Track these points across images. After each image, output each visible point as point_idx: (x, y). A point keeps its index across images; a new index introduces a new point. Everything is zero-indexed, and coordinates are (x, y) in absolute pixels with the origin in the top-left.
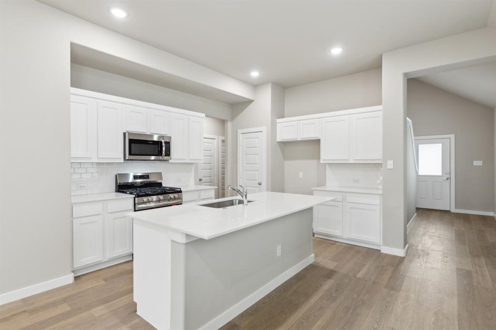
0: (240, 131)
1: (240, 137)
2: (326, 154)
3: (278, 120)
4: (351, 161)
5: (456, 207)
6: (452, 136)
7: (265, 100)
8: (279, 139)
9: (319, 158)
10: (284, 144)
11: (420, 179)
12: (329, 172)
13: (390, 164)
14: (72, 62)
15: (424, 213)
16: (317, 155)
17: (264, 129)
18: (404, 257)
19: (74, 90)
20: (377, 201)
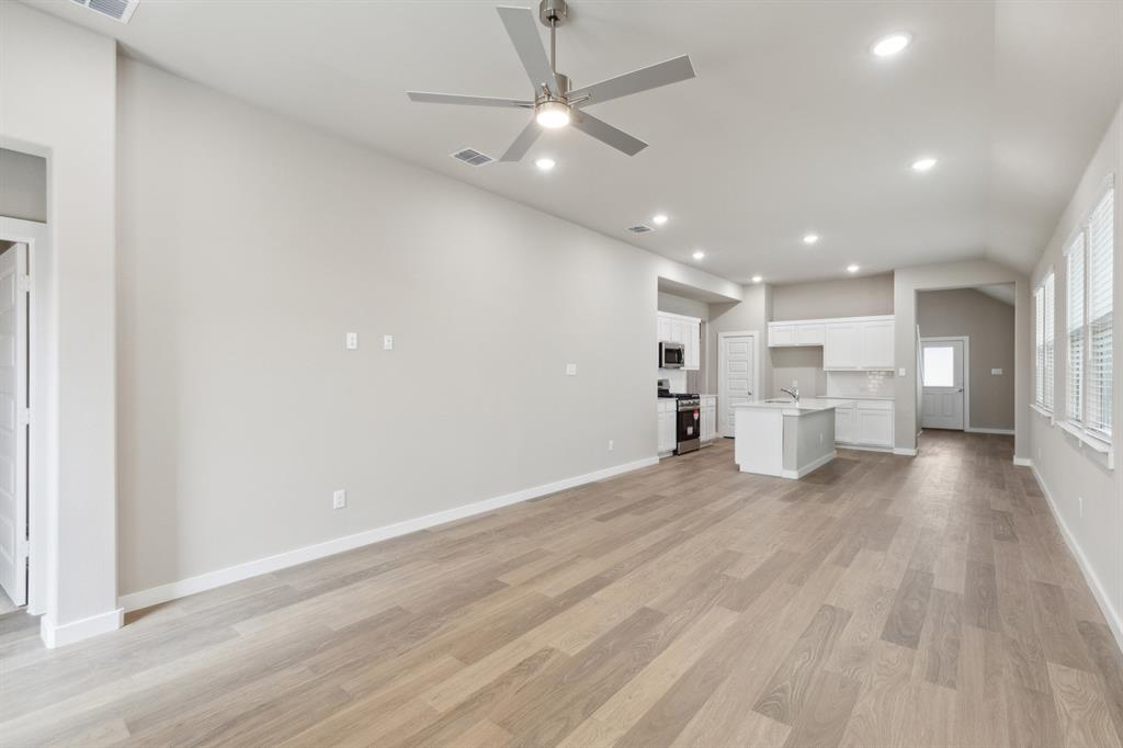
0: (721, 335)
1: (722, 342)
2: (830, 361)
3: (770, 324)
4: (859, 369)
5: (971, 426)
6: (966, 339)
7: (757, 303)
8: (770, 345)
9: (822, 366)
10: (775, 350)
11: (928, 391)
12: (830, 379)
13: (902, 372)
14: (659, 290)
15: (930, 432)
16: (820, 363)
17: (756, 333)
18: (915, 457)
19: (660, 313)
20: (889, 405)
